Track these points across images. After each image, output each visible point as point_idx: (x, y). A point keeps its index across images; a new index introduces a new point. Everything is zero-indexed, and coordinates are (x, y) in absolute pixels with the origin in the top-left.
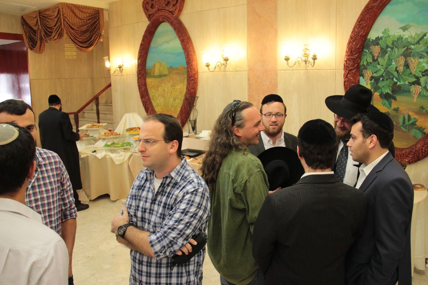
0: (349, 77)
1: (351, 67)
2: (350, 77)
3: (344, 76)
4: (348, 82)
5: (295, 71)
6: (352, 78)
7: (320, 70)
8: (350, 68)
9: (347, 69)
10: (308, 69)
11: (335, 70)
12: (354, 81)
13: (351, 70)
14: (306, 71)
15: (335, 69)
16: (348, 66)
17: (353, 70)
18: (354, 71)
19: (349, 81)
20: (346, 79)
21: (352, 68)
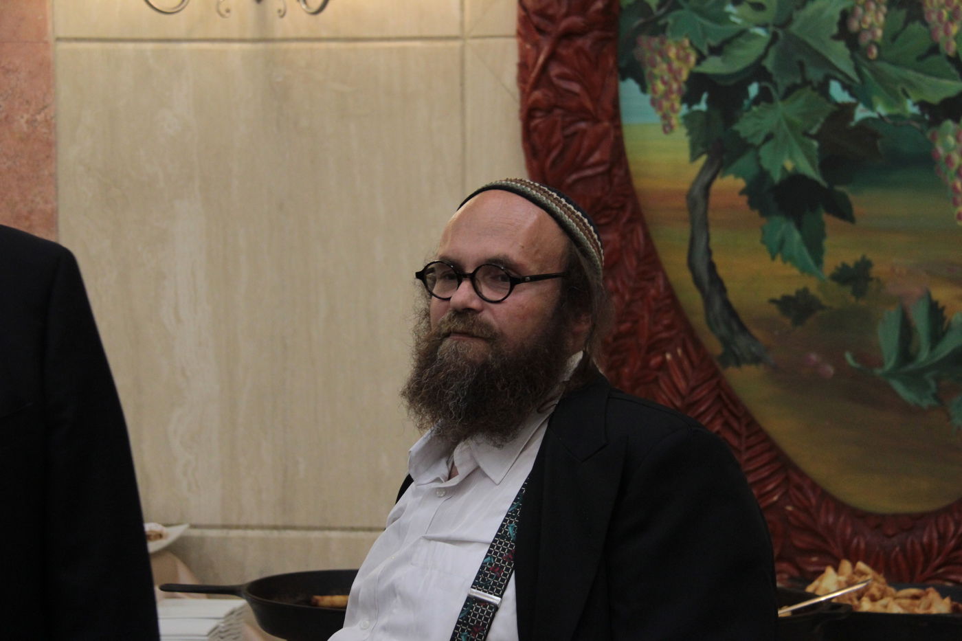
0: (556, 81)
1: (567, 15)
2: (562, 77)
3: (522, 79)
4: (549, 110)
5: (185, 46)
6: (576, 87)
7: (360, 45)
8: (564, 24)
9: (540, 31)
10: (279, 35)
11: (457, 44)
12: (588, 104)
13: (569, 35)
14: (260, 46)
15: (455, 31)
16: (550, 11)
17: (582, 33)
18: (585, 42)
19: (556, 106)
20: (537, 94)
21: (576, 20)
